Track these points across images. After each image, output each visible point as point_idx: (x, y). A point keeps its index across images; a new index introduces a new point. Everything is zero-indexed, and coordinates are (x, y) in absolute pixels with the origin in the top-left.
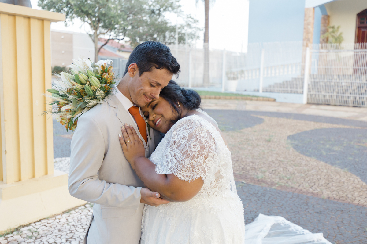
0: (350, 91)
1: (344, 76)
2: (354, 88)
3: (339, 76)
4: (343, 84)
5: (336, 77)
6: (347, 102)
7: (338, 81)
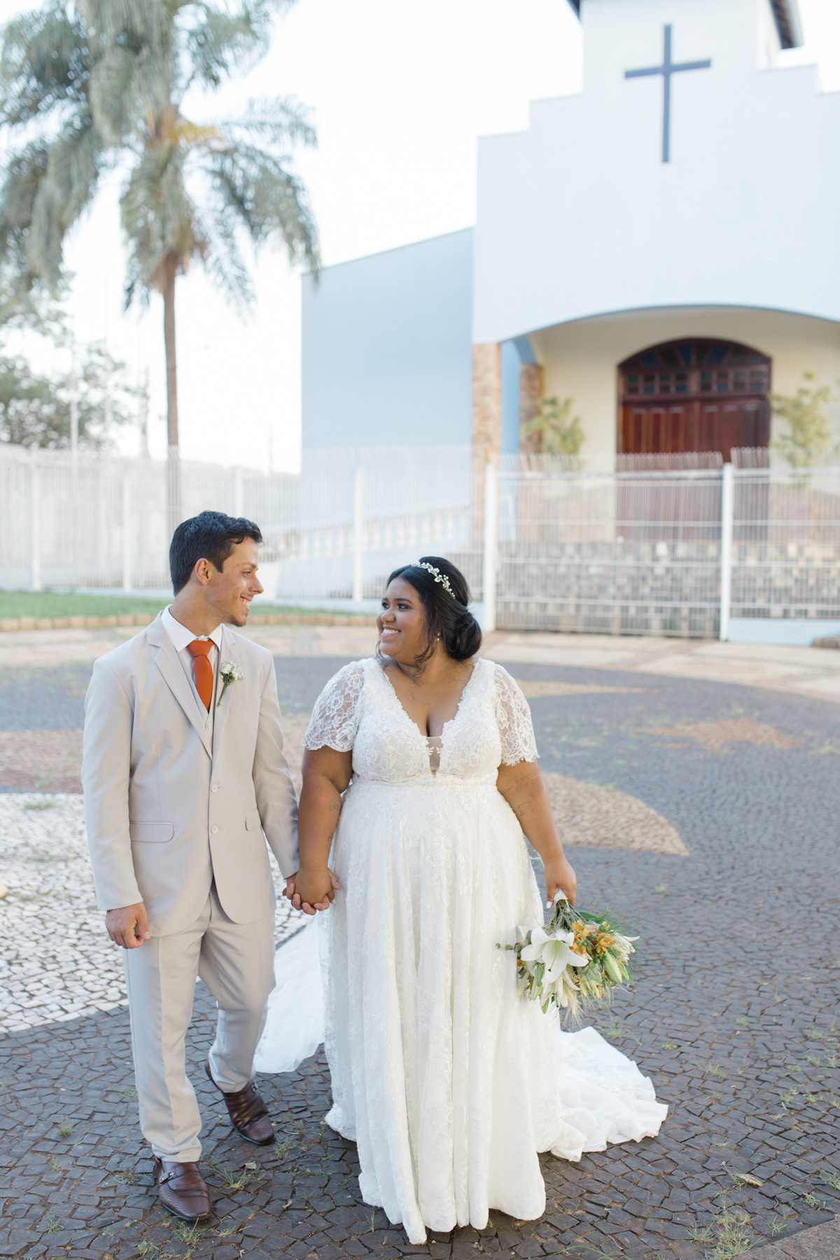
0: (611, 590)
1: (594, 546)
2: (622, 581)
3: (579, 547)
4: (593, 570)
5: (570, 550)
6: (605, 622)
7: (577, 560)
